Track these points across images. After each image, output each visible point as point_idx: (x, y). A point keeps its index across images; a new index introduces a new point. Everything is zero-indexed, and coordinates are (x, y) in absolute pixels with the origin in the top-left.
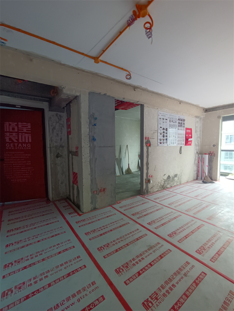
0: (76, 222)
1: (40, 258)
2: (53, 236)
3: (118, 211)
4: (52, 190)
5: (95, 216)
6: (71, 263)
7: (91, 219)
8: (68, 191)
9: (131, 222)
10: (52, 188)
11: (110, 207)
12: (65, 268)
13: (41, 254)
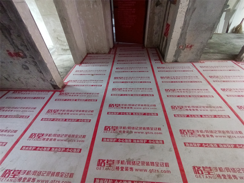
0: (158, 68)
1: (131, 80)
2: (140, 71)
3: (197, 69)
4: (147, 38)
5: (174, 67)
6: (146, 90)
7: (169, 69)
8: (159, 41)
9: (204, 82)
10: (148, 37)
11: (191, 64)
12: (142, 91)
13: (132, 79)
